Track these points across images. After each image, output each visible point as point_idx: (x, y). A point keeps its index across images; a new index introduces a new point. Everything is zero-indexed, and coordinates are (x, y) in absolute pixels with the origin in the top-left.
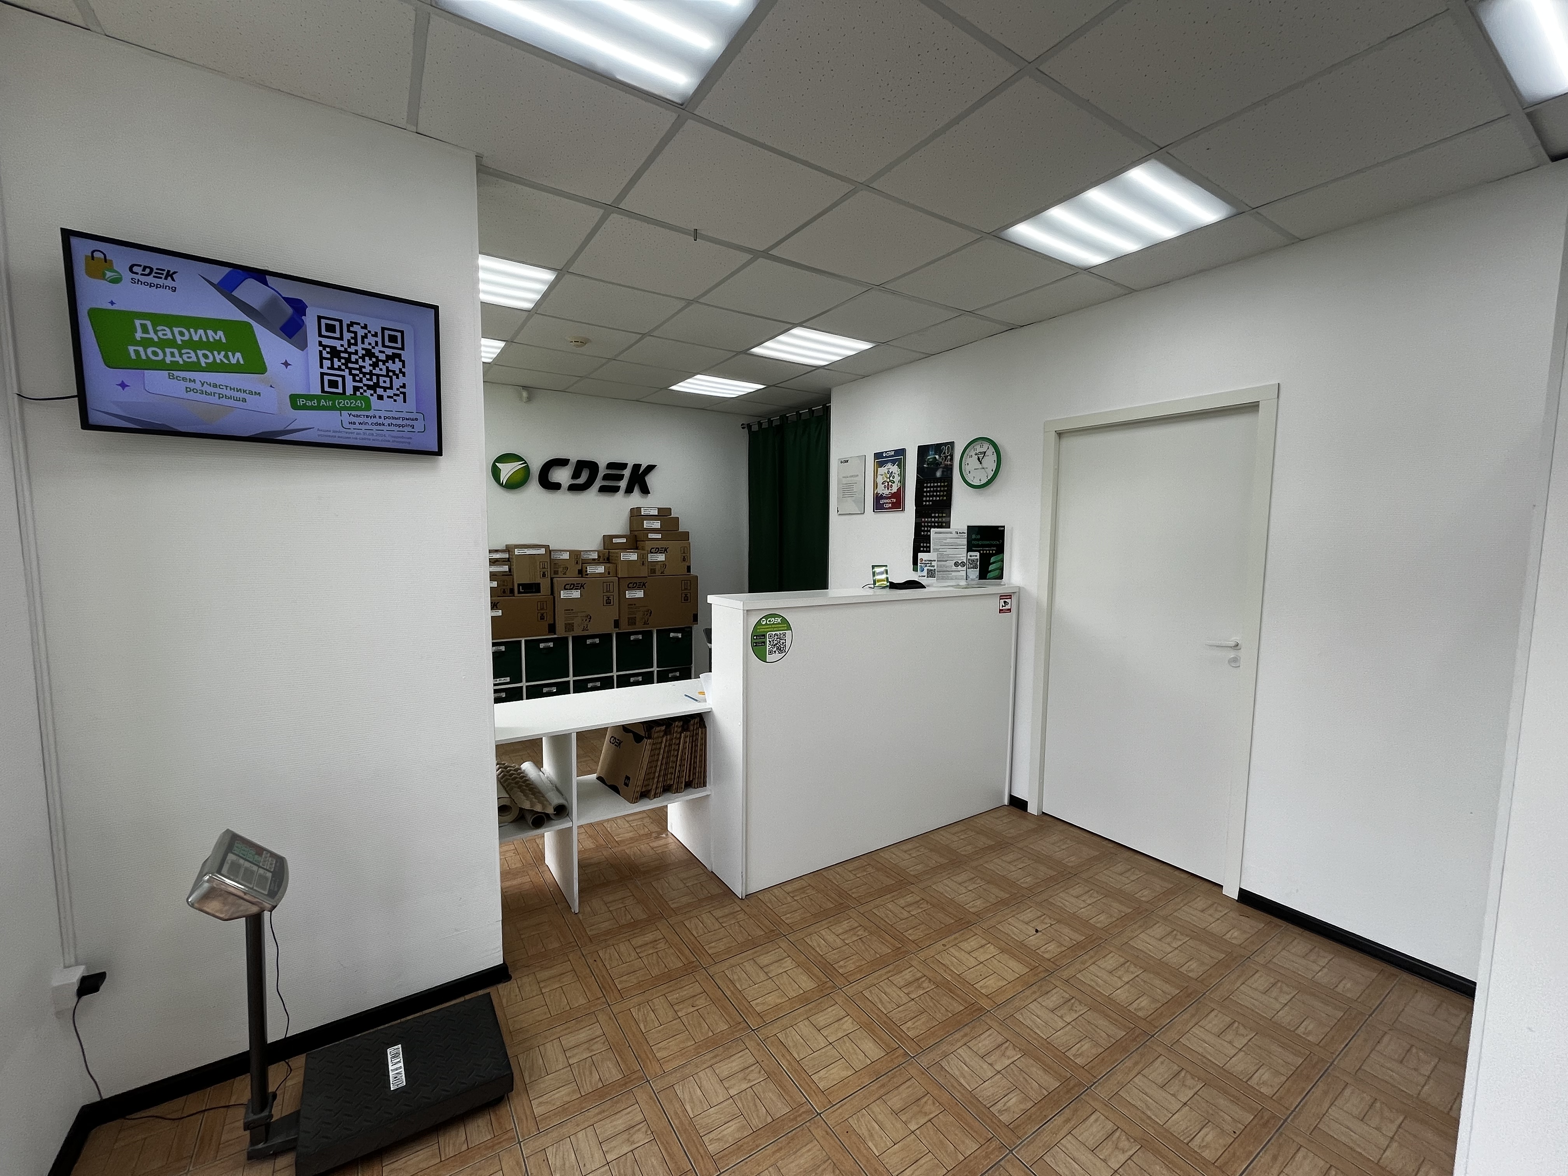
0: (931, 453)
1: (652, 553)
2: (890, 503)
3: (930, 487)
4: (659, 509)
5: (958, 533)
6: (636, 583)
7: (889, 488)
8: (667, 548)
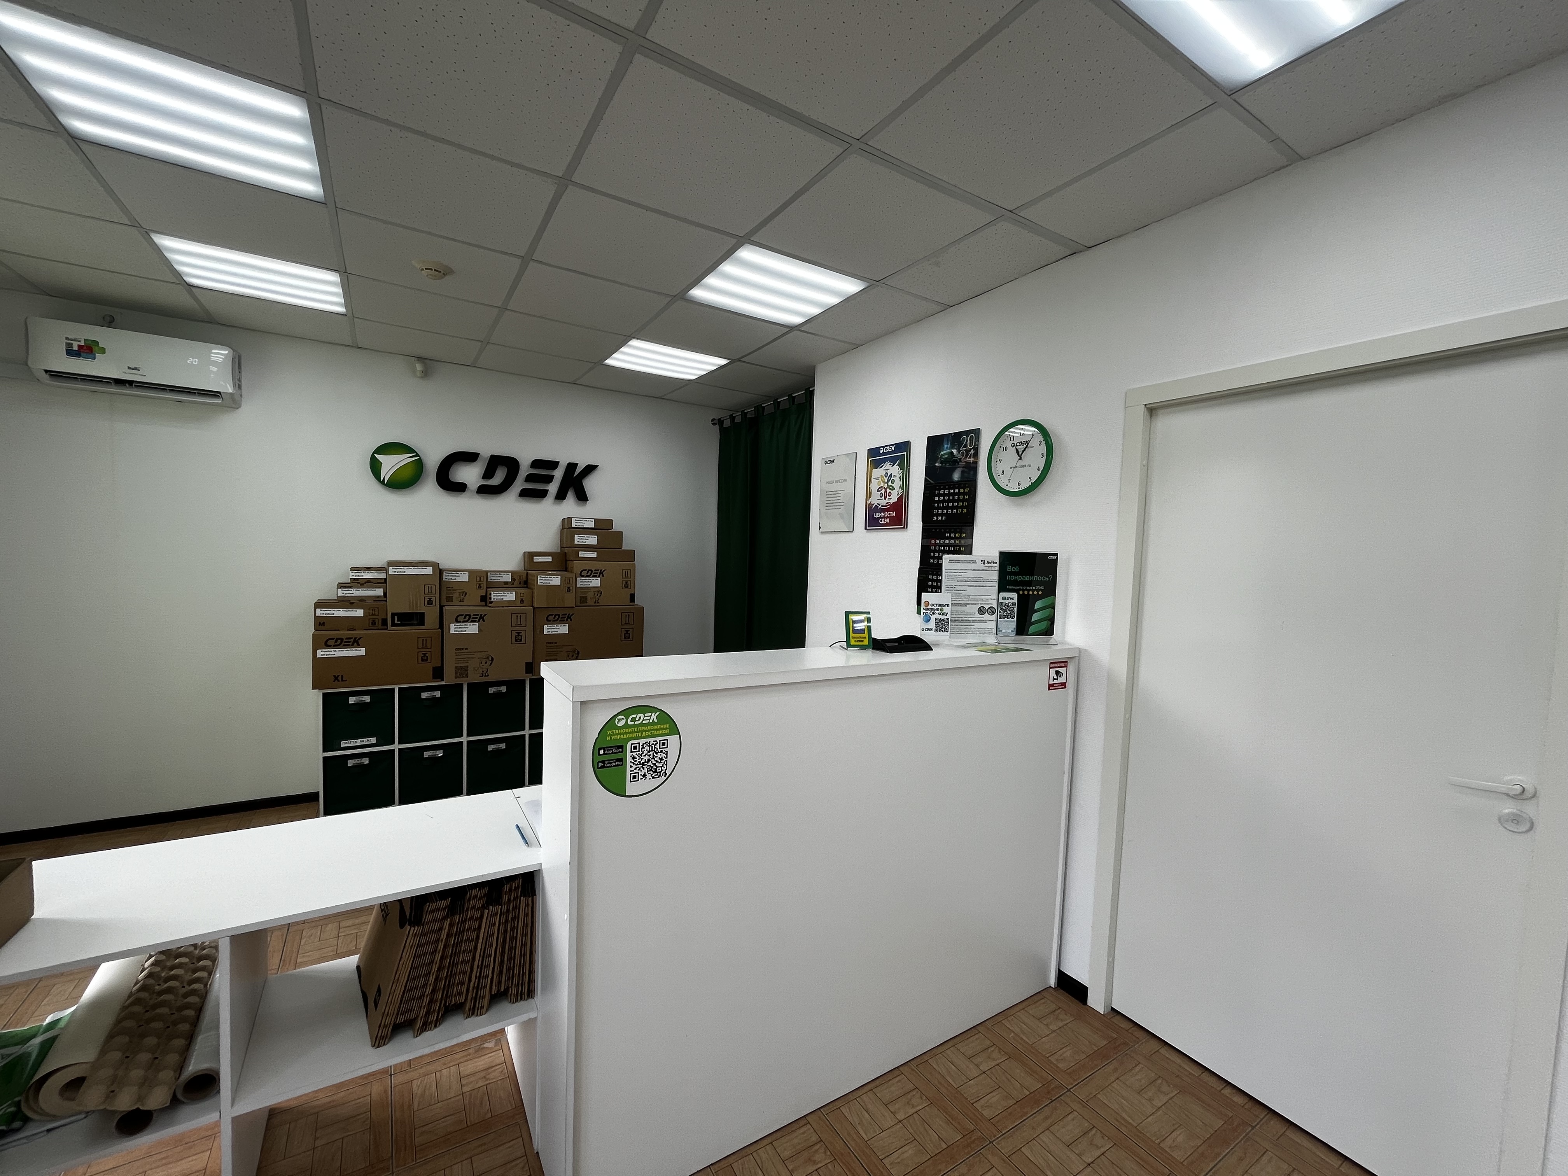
0: (946, 446)
1: (583, 576)
2: (887, 517)
3: (944, 495)
4: (596, 521)
5: (986, 562)
6: (560, 615)
7: (888, 497)
8: (604, 570)
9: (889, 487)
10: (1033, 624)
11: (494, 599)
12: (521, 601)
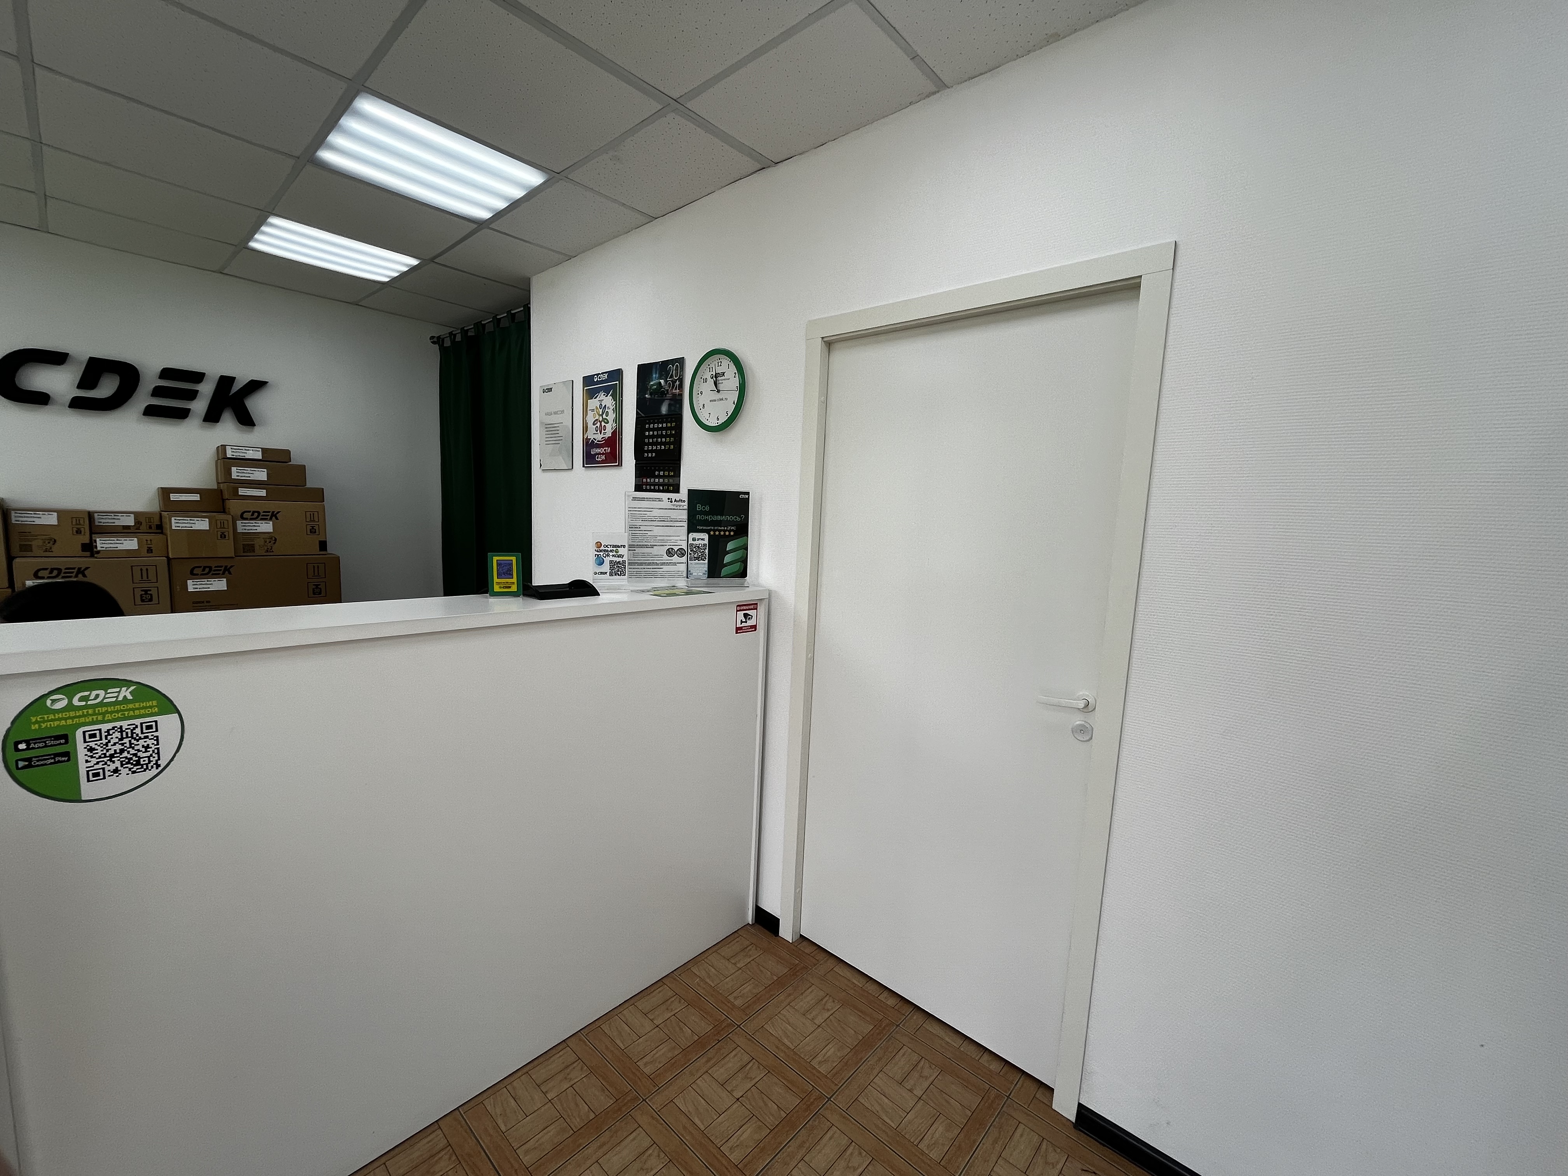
0: (654, 376)
1: (246, 519)
2: (603, 454)
3: (653, 430)
4: (265, 451)
5: (673, 500)
6: (210, 568)
7: (603, 431)
8: (278, 512)
9: (603, 420)
10: (725, 565)
11: (101, 548)
12: (148, 550)
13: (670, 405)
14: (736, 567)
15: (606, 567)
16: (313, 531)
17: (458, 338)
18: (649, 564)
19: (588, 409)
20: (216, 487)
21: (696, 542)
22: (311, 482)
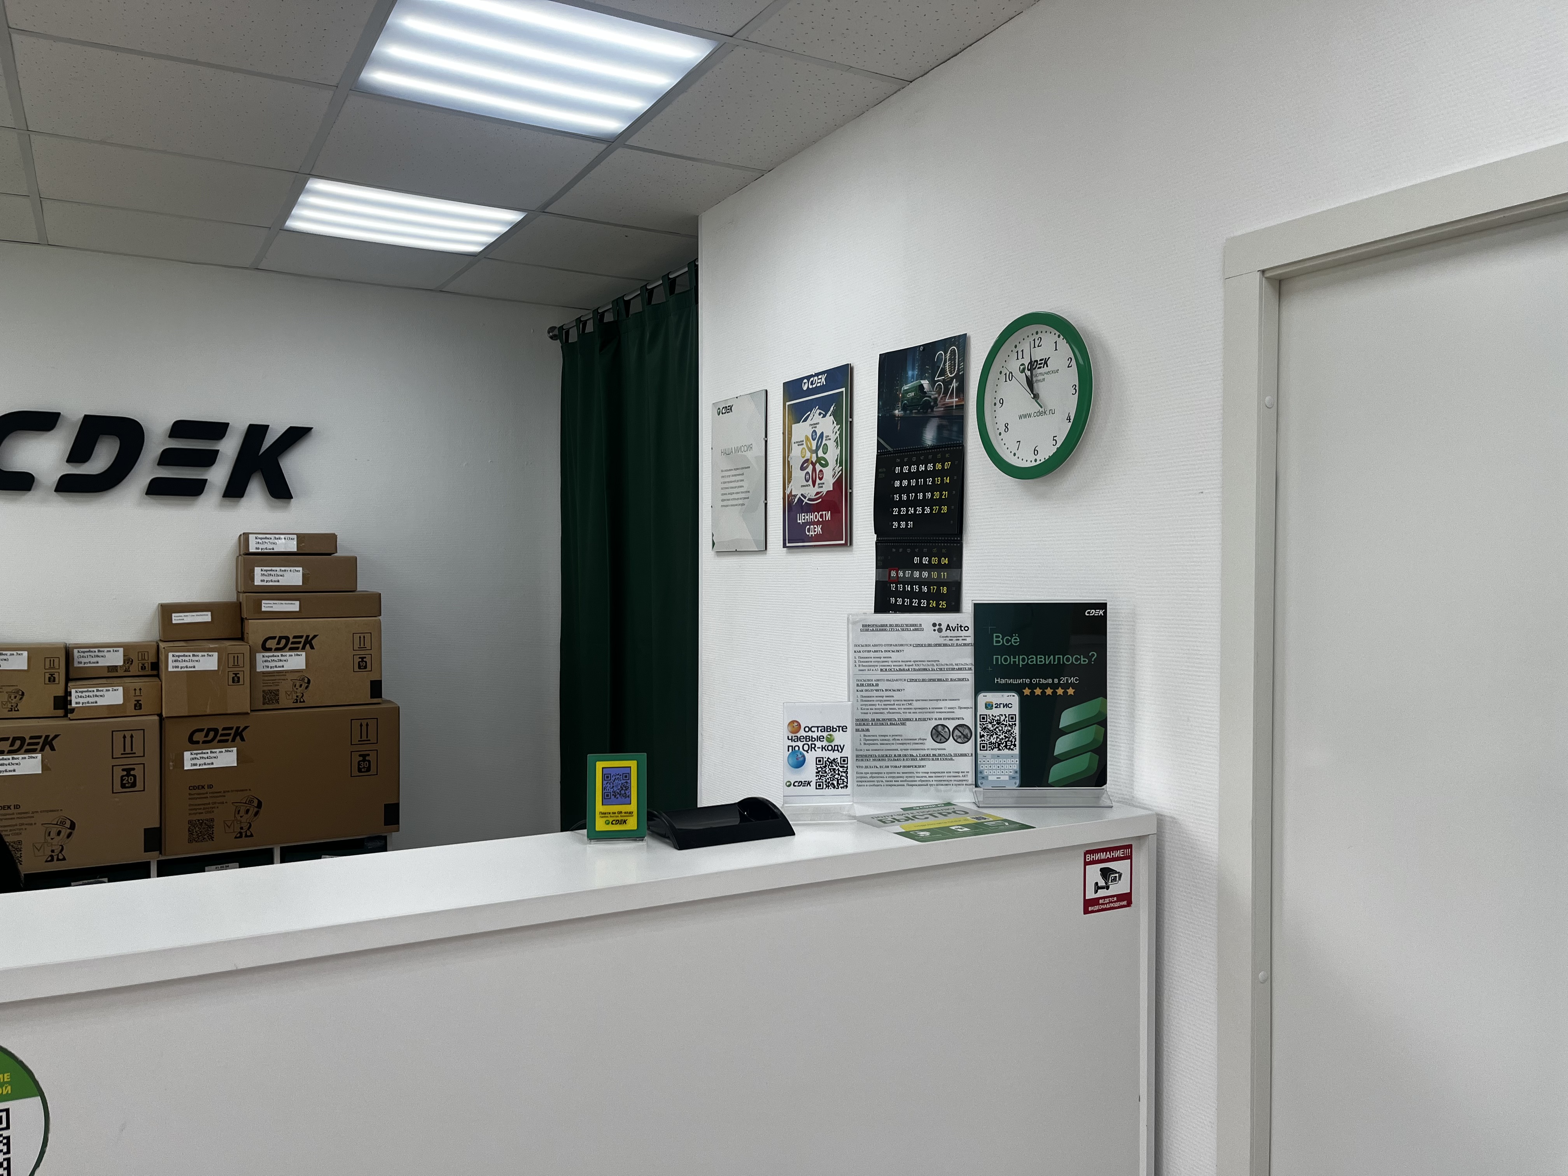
0: (910, 373)
1: (270, 650)
2: (818, 523)
3: (909, 476)
4: (301, 538)
5: (944, 627)
6: (216, 731)
7: (818, 481)
8: (315, 636)
9: (819, 459)
10: (1058, 760)
11: (76, 703)
12: (135, 705)
13: (940, 428)
14: (1082, 764)
15: (809, 772)
16: (362, 665)
17: (590, 328)
18: (898, 758)
19: (793, 440)
20: (234, 599)
21: (995, 712)
22: (363, 585)
